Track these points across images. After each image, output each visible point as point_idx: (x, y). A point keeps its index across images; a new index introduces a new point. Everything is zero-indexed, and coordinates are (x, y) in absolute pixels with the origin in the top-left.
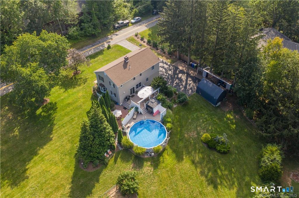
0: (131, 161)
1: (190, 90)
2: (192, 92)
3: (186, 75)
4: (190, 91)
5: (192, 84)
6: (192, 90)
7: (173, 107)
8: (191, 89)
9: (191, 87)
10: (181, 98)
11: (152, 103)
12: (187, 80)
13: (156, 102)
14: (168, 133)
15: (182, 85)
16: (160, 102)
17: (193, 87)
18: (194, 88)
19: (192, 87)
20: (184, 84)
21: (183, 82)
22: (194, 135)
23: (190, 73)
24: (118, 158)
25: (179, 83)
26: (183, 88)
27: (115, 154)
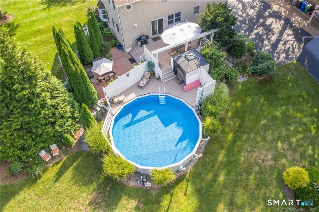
0: (95, 184)
1: (283, 52)
2: (287, 58)
3: (282, 22)
4: (284, 55)
5: (291, 42)
6: (287, 55)
7: (236, 79)
8: (286, 51)
9: (286, 48)
10: (260, 65)
11: (187, 61)
12: (281, 33)
13: (196, 60)
14: (202, 141)
15: (269, 40)
16: (207, 63)
17: (291, 49)
18: (293, 52)
19: (289, 48)
20: (274, 38)
21: (273, 34)
22: (267, 161)
23: (293, 20)
24: (70, 169)
25: (265, 34)
26: (268, 46)
27: (66, 157)
